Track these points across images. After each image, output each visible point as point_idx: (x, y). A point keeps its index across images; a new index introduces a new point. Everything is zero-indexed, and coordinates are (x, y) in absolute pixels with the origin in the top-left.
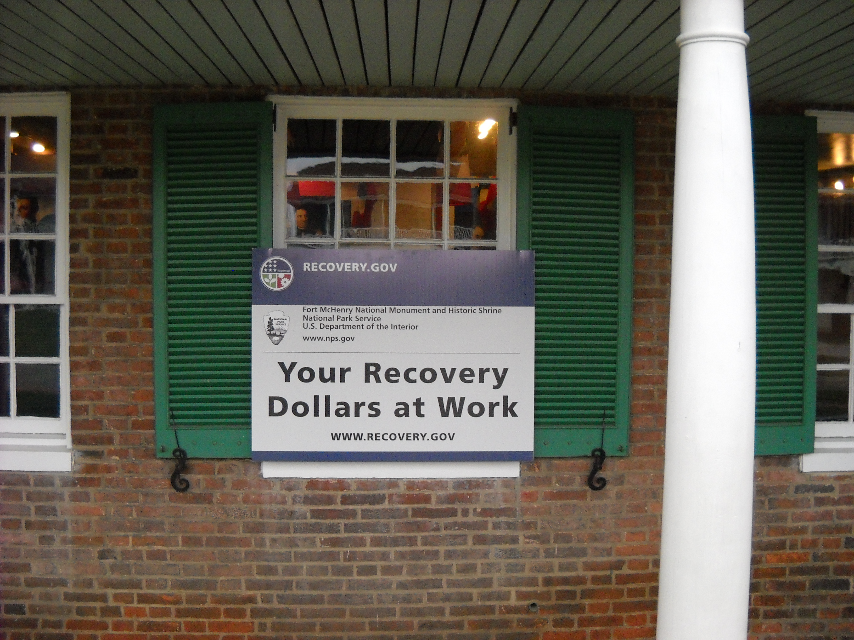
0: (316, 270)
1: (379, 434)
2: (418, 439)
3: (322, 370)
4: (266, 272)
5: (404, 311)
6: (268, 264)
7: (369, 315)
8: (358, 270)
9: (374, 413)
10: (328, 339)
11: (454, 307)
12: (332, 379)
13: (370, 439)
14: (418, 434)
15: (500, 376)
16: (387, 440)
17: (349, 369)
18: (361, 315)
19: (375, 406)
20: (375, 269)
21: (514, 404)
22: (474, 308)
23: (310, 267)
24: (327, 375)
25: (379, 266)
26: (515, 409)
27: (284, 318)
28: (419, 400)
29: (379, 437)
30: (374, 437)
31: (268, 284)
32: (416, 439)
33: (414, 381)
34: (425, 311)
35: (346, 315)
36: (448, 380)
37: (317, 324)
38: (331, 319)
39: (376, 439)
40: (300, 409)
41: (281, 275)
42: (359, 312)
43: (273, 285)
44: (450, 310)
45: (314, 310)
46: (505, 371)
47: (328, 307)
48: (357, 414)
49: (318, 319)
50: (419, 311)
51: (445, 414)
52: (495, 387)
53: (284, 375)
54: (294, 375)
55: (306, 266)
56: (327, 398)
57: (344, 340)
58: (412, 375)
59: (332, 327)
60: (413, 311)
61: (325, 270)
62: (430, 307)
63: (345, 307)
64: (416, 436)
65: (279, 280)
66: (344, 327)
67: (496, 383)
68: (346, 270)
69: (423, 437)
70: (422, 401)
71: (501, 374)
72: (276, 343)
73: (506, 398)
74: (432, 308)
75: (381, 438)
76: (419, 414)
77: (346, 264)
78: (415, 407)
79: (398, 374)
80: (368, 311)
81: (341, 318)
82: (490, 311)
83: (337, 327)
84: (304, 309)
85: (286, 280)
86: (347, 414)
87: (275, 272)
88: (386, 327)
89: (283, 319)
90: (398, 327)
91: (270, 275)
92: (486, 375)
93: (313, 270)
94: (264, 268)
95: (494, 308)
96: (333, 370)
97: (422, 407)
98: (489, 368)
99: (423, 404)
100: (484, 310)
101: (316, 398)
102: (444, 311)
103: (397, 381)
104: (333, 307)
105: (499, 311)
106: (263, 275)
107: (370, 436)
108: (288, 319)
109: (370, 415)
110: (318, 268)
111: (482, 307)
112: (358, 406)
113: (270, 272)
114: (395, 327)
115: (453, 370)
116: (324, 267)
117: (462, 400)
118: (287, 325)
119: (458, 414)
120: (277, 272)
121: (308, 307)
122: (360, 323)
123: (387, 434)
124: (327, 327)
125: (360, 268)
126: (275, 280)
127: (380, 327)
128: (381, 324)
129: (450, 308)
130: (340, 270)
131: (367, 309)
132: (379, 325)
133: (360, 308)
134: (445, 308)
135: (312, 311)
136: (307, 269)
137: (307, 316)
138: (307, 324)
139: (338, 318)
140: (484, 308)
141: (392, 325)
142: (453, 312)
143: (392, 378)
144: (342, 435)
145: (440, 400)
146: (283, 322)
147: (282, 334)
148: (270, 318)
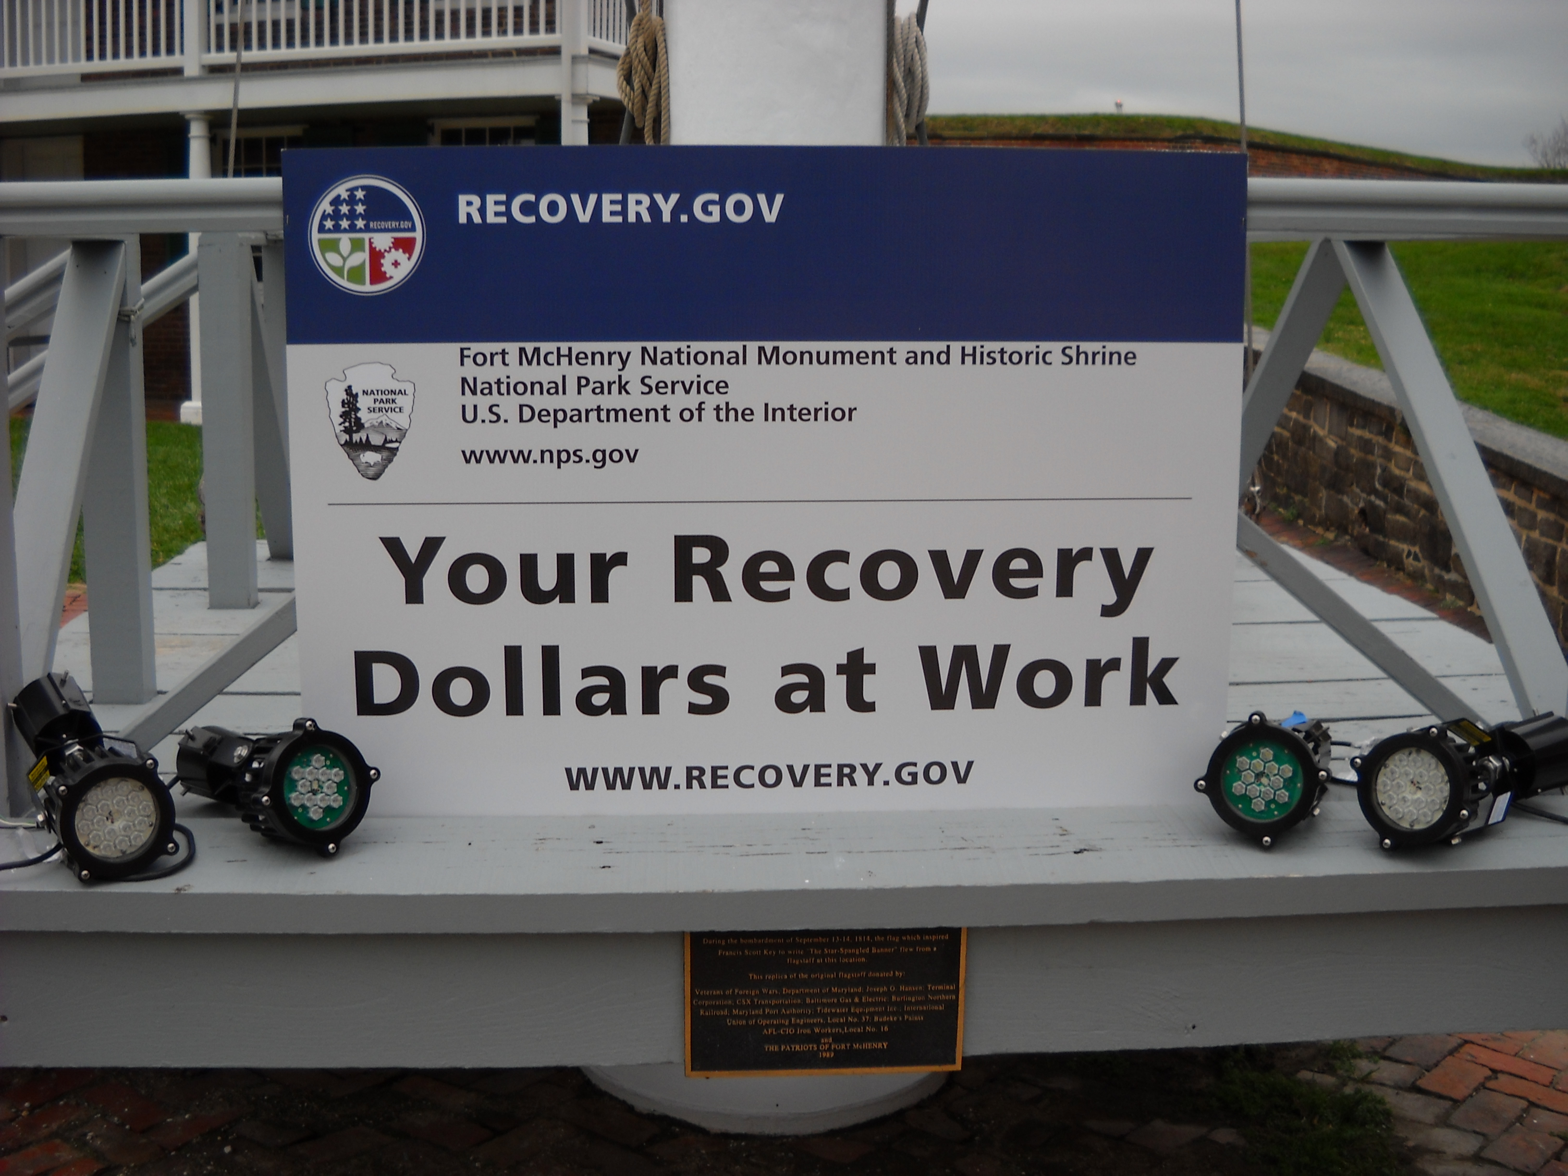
0: (503, 220)
1: (726, 768)
2: (853, 783)
3: (529, 563)
4: (329, 231)
5: (806, 357)
6: (336, 202)
7: (688, 373)
8: (646, 218)
9: (705, 700)
10: (547, 455)
11: (978, 344)
12: (565, 590)
13: (695, 783)
14: (853, 768)
15: (1127, 573)
16: (752, 786)
17: (620, 559)
18: (659, 373)
19: (709, 679)
20: (709, 214)
21: (1167, 664)
22: (1044, 346)
23: (482, 211)
24: (547, 579)
25: (722, 203)
26: (1168, 679)
27: (396, 386)
28: (856, 656)
29: (725, 777)
30: (707, 779)
31: (339, 271)
32: (846, 780)
33: (843, 595)
34: (878, 357)
35: (608, 373)
36: (954, 589)
37: (508, 405)
38: (557, 388)
39: (714, 785)
40: (461, 692)
41: (383, 241)
42: (654, 362)
43: (355, 274)
44: (964, 355)
45: (498, 359)
46: (1143, 556)
47: (546, 347)
48: (651, 705)
49: (513, 389)
50: (860, 358)
51: (942, 699)
52: (1108, 611)
53: (402, 580)
54: (436, 578)
55: (467, 208)
56: (550, 656)
57: (602, 458)
58: (836, 576)
59: (560, 416)
60: (839, 356)
61: (532, 219)
62: (896, 345)
63: (606, 347)
64: (846, 773)
65: (376, 256)
66: (603, 415)
67: (1111, 598)
68: (606, 218)
69: (871, 776)
70: (867, 660)
71: (1127, 567)
72: (371, 472)
73: (1141, 646)
74: (902, 348)
75: (730, 781)
76: (857, 702)
77: (606, 198)
78: (844, 678)
79: (786, 571)
80: (684, 358)
81: (591, 386)
82: (1099, 358)
83: (579, 416)
84: (463, 356)
85: (399, 255)
86: (617, 706)
87: (360, 230)
88: (746, 414)
89: (393, 392)
90: (787, 414)
91: (345, 241)
92: (1081, 570)
93: (491, 219)
94: (324, 217)
95: (1112, 346)
96: (565, 563)
97: (866, 677)
98: (1091, 549)
99: (871, 669)
100: (1078, 354)
101: (513, 656)
102: (943, 358)
103: (784, 595)
104: (564, 347)
105: (1129, 358)
106: (320, 240)
107: (693, 776)
108: (410, 391)
109: (694, 709)
110: (508, 213)
111: (1074, 345)
112: (653, 679)
113: (345, 231)
114: (778, 413)
115: (973, 558)
116: (528, 208)
117: (1001, 653)
118: (407, 410)
119: (984, 699)
120: (367, 229)
121: (476, 347)
122: (655, 401)
123: (752, 768)
124: (541, 415)
125: (654, 209)
126: (362, 257)
127: (724, 413)
128: (727, 404)
129: (963, 348)
130: (584, 217)
131: (679, 352)
132: (723, 406)
133: (655, 349)
134: (948, 347)
135: (492, 364)
136: (469, 215)
137: (475, 379)
138: (475, 407)
139: (580, 386)
140: (1078, 347)
141: (766, 405)
142: (974, 362)
143: (768, 586)
144: (600, 774)
145: (928, 655)
146: (393, 401)
147: (391, 441)
148: (350, 387)
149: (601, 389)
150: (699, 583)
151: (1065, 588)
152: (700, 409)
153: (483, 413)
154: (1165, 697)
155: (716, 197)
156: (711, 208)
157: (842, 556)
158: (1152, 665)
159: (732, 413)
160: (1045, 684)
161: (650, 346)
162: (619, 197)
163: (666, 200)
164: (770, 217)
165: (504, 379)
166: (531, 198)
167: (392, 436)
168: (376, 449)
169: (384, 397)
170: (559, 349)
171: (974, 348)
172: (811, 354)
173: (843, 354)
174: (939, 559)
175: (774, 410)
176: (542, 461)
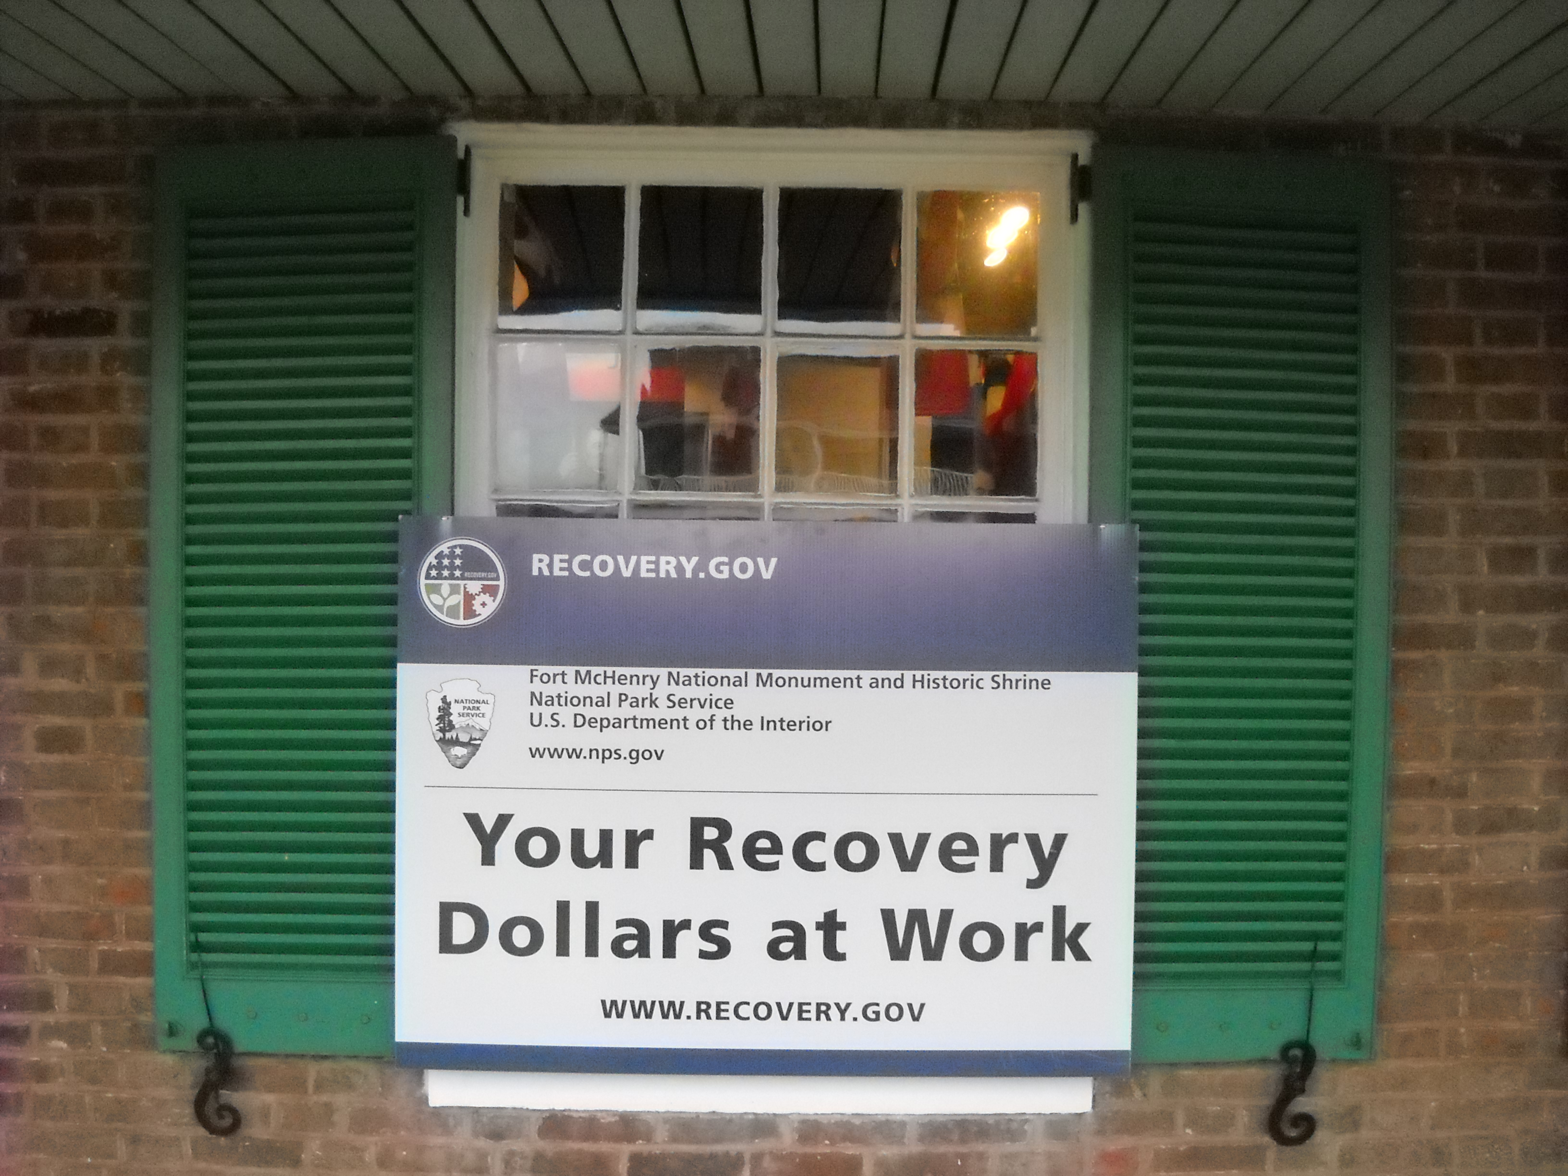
0: (566, 573)
1: (727, 1003)
2: (828, 1018)
3: (578, 836)
4: (434, 578)
5: (793, 681)
6: (440, 556)
7: (703, 692)
8: (674, 575)
9: (713, 948)
10: (594, 753)
11: (925, 673)
12: (605, 858)
13: (703, 1015)
14: (828, 1007)
15: (1047, 854)
16: (748, 1018)
17: (648, 834)
18: (681, 692)
19: (716, 931)
20: (721, 572)
21: (1081, 928)
22: (978, 675)
23: (550, 566)
24: (591, 849)
25: (730, 564)
26: (1084, 941)
27: (481, 697)
28: (831, 916)
29: (727, 1011)
30: (713, 1012)
31: (439, 608)
32: (823, 1016)
33: (821, 867)
34: (848, 682)
35: (641, 691)
36: (908, 864)
37: (566, 714)
38: (602, 702)
39: (718, 1017)
40: (521, 936)
41: (474, 587)
42: (677, 684)
43: (453, 611)
44: (915, 681)
45: (559, 678)
46: (1059, 840)
47: (595, 670)
48: (669, 951)
49: (571, 701)
50: (835, 683)
51: (899, 952)
52: (1032, 884)
53: (478, 847)
54: (505, 846)
55: (539, 564)
56: (592, 909)
57: (636, 756)
58: (815, 852)
59: (605, 723)
60: (818, 681)
61: (587, 574)
62: (862, 673)
63: (641, 671)
64: (822, 1010)
65: (469, 598)
66: (638, 723)
67: (1034, 874)
68: (644, 574)
69: (843, 1013)
70: (839, 919)
71: (1047, 847)
72: (459, 763)
73: (1059, 913)
74: (867, 675)
75: (731, 1014)
76: (832, 952)
77: (644, 559)
78: (821, 933)
79: (776, 847)
80: (700, 681)
81: (629, 701)
82: (1021, 684)
83: (619, 724)
84: (532, 675)
85: (486, 598)
86: (643, 950)
87: (457, 578)
88: (747, 725)
89: (478, 702)
90: (778, 724)
91: (445, 586)
92: (1010, 851)
93: (557, 572)
94: (430, 567)
95: (1031, 675)
96: (606, 837)
97: (839, 933)
98: (1017, 834)
99: (843, 926)
100: (1004, 680)
101: (563, 909)
102: (899, 683)
103: (775, 866)
104: (609, 670)
105: (1045, 684)
106: (426, 585)
107: (702, 1009)
108: (491, 701)
109: (703, 955)
110: (570, 569)
111: (1001, 673)
112: (671, 930)
113: (446, 578)
114: (772, 724)
115: (923, 840)
116: (584, 565)
117: (946, 916)
118: (488, 715)
119: (933, 953)
120: (463, 578)
121: (542, 669)
122: (678, 713)
123: (748, 1003)
124: (592, 722)
125: (680, 568)
126: (458, 599)
127: (730, 723)
128: (732, 716)
129: (914, 676)
130: (627, 573)
131: (696, 676)
132: (729, 718)
133: (678, 673)
134: (902, 675)
135: (554, 682)
136: (540, 569)
137: (541, 693)
138: (541, 714)
139: (621, 701)
140: (1004, 675)
141: (762, 718)
142: (923, 687)
143: (762, 858)
144: (628, 1005)
145: (888, 916)
146: (478, 708)
147: (475, 739)
148: (445, 697)
149: (636, 703)
150: (709, 855)
151: (997, 865)
152: (712, 720)
153: (547, 720)
154: (1081, 955)
155: (726, 559)
156: (722, 568)
157: (820, 836)
158: (1069, 929)
159: (736, 724)
160: (982, 942)
161: (674, 671)
162: (653, 558)
163: (689, 561)
164: (767, 575)
165: (563, 694)
166: (588, 558)
167: (476, 735)
168: (463, 745)
169: (471, 705)
170: (605, 672)
171: (923, 676)
172: (797, 679)
173: (821, 680)
174: (896, 840)
175: (768, 722)
176: (591, 757)
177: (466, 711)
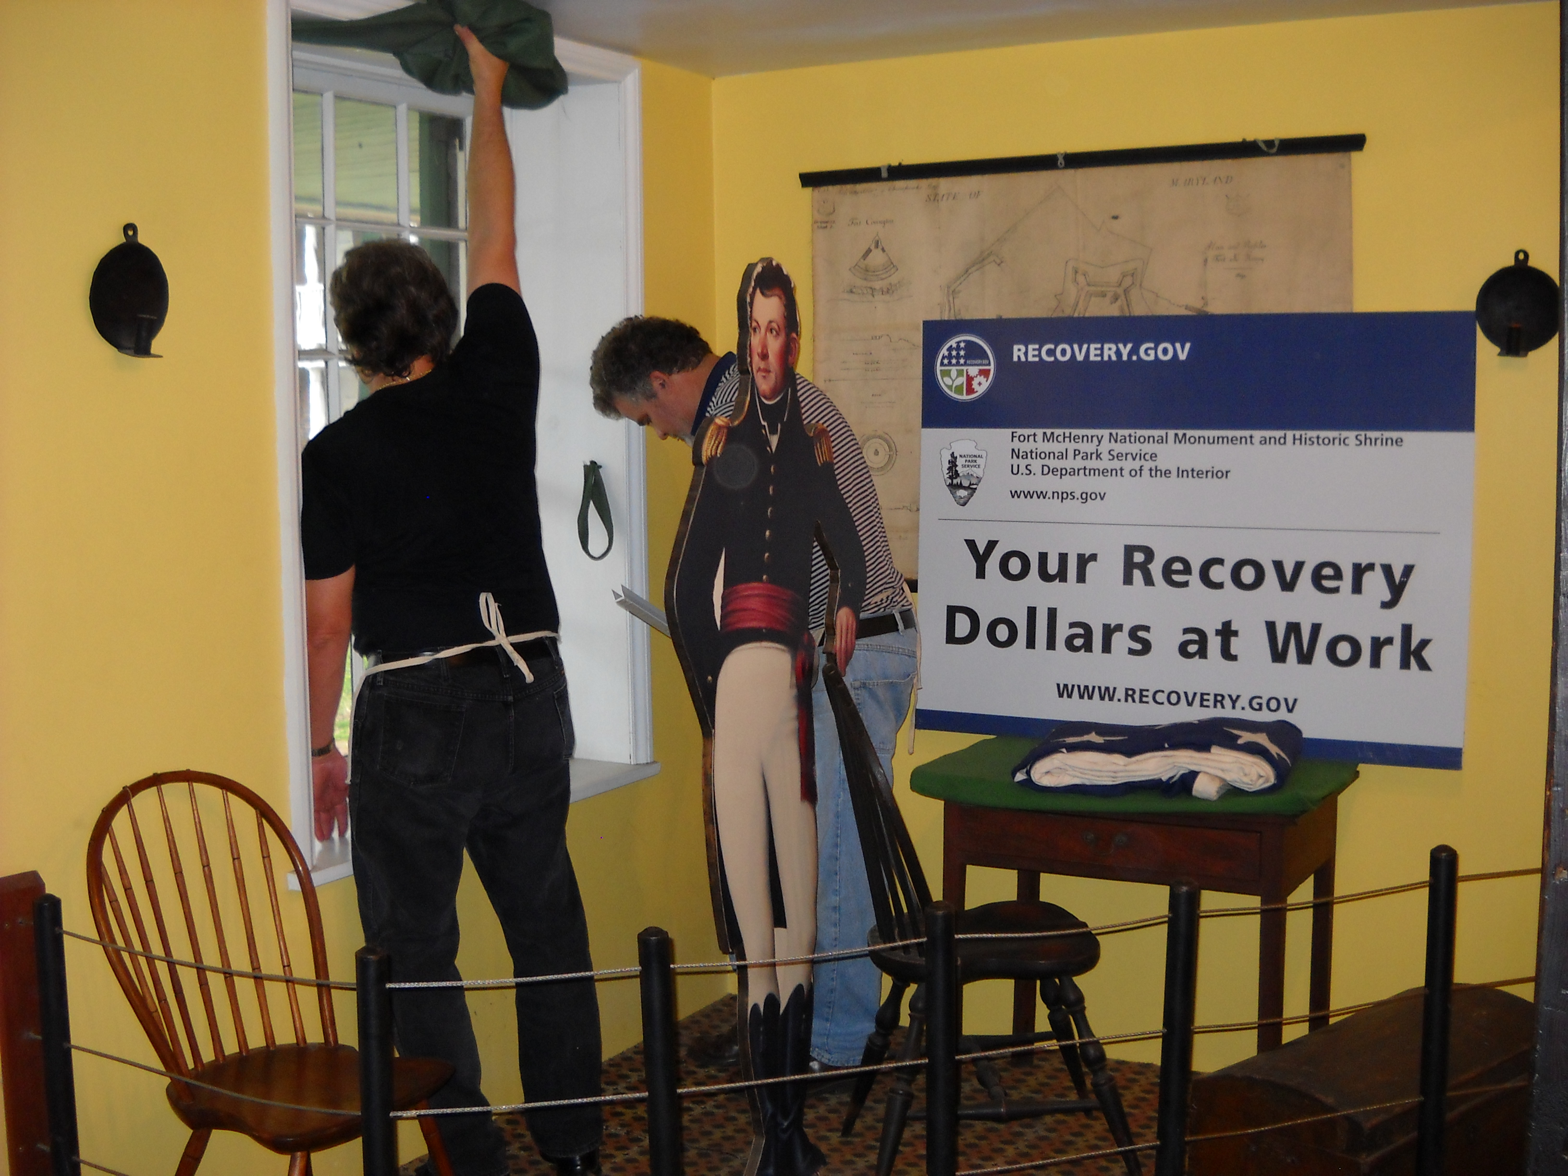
0: (1037, 359)
1: (1148, 690)
2: (1223, 707)
3: (1043, 558)
4: (946, 365)
5: (1202, 439)
6: (950, 349)
7: (1134, 448)
8: (1114, 358)
9: (1138, 646)
10: (1056, 495)
11: (1303, 433)
12: (1062, 575)
13: (1130, 699)
14: (1223, 697)
15: (1397, 581)
16: (1162, 703)
17: (1093, 557)
18: (1119, 448)
19: (1140, 634)
20: (1148, 355)
21: (1424, 643)
22: (1344, 434)
23: (1026, 354)
24: (1053, 568)
25: (1156, 349)
26: (1426, 654)
27: (977, 453)
28: (1227, 625)
29: (1147, 696)
30: (1137, 696)
31: (950, 387)
32: (1219, 705)
33: (1220, 586)
34: (1244, 440)
35: (1088, 447)
36: (1288, 585)
37: (1036, 465)
38: (1063, 456)
39: (1141, 701)
40: (1002, 632)
41: (973, 371)
42: (1116, 441)
43: (958, 390)
44: (1294, 439)
45: (1031, 438)
46: (1408, 570)
47: (1058, 432)
48: (1107, 648)
49: (1039, 456)
50: (1233, 440)
51: (1279, 656)
52: (1386, 605)
53: (974, 565)
54: (993, 564)
55: (1018, 352)
56: (1052, 614)
57: (1086, 497)
58: (1217, 573)
59: (1064, 472)
60: (1221, 440)
61: (1052, 359)
62: (1255, 433)
63: (1090, 432)
64: (1219, 700)
65: (970, 379)
66: (1087, 472)
67: (1387, 596)
68: (1092, 358)
69: (1234, 702)
70: (1233, 628)
71: (1397, 576)
72: (962, 501)
73: (1407, 630)
74: (1258, 434)
75: (1150, 699)
76: (1227, 654)
77: (1093, 346)
78: (1219, 638)
79: (1187, 570)
80: (1133, 439)
81: (1081, 455)
82: (1379, 442)
83: (1074, 472)
84: (1013, 437)
85: (982, 379)
86: (1088, 647)
87: (962, 365)
88: (1167, 473)
89: (975, 456)
90: (1190, 473)
91: (954, 370)
92: (1368, 577)
93: (1030, 359)
94: (943, 358)
95: (1387, 434)
96: (1063, 558)
97: (1233, 639)
98: (1374, 564)
99: (1235, 633)
100: (1366, 439)
101: (1032, 612)
102: (1282, 441)
103: (1185, 584)
104: (1067, 432)
105: (1398, 442)
106: (941, 370)
107: (1129, 694)
108: (984, 455)
109: (1132, 652)
110: (1039, 355)
111: (1363, 433)
112: (1109, 631)
113: (954, 365)
114: (1185, 473)
115: (1299, 567)
116: (1050, 353)
117: (1316, 629)
118: (982, 467)
119: (1305, 658)
120: (965, 364)
121: (1020, 431)
122: (1116, 464)
123: (1163, 692)
124: (1053, 471)
125: (1118, 353)
126: (963, 380)
127: (1155, 472)
128: (1156, 467)
129: (1294, 435)
130: (1080, 358)
131: (1130, 436)
132: (1154, 468)
133: (1117, 434)
134: (1285, 435)
135: (1028, 441)
136: (1019, 357)
137: (1019, 450)
138: (1018, 466)
139: (1075, 455)
140: (1365, 435)
141: (1178, 468)
142: (1301, 443)
143: (1176, 578)
144: (1076, 688)
145: (1271, 626)
146: (975, 461)
147: (973, 484)
148: (953, 453)
149: (1086, 457)
150: (1137, 574)
151: (1357, 588)
152: (1141, 470)
153: (1023, 469)
154: (1424, 666)
155: (1152, 345)
156: (1149, 352)
157: (1220, 561)
158: (1414, 643)
159: (1159, 473)
160: (1344, 651)
161: (1114, 432)
162: (1099, 346)
163: (1125, 346)
164: (1183, 357)
165: (1034, 450)
166: (1052, 346)
167: (974, 481)
168: (965, 488)
169: (970, 459)
170: (1064, 433)
171: (1301, 436)
172: (1204, 438)
173: (1223, 438)
174: (1278, 566)
175: (1183, 471)
176: (1053, 498)
177: (967, 463)
